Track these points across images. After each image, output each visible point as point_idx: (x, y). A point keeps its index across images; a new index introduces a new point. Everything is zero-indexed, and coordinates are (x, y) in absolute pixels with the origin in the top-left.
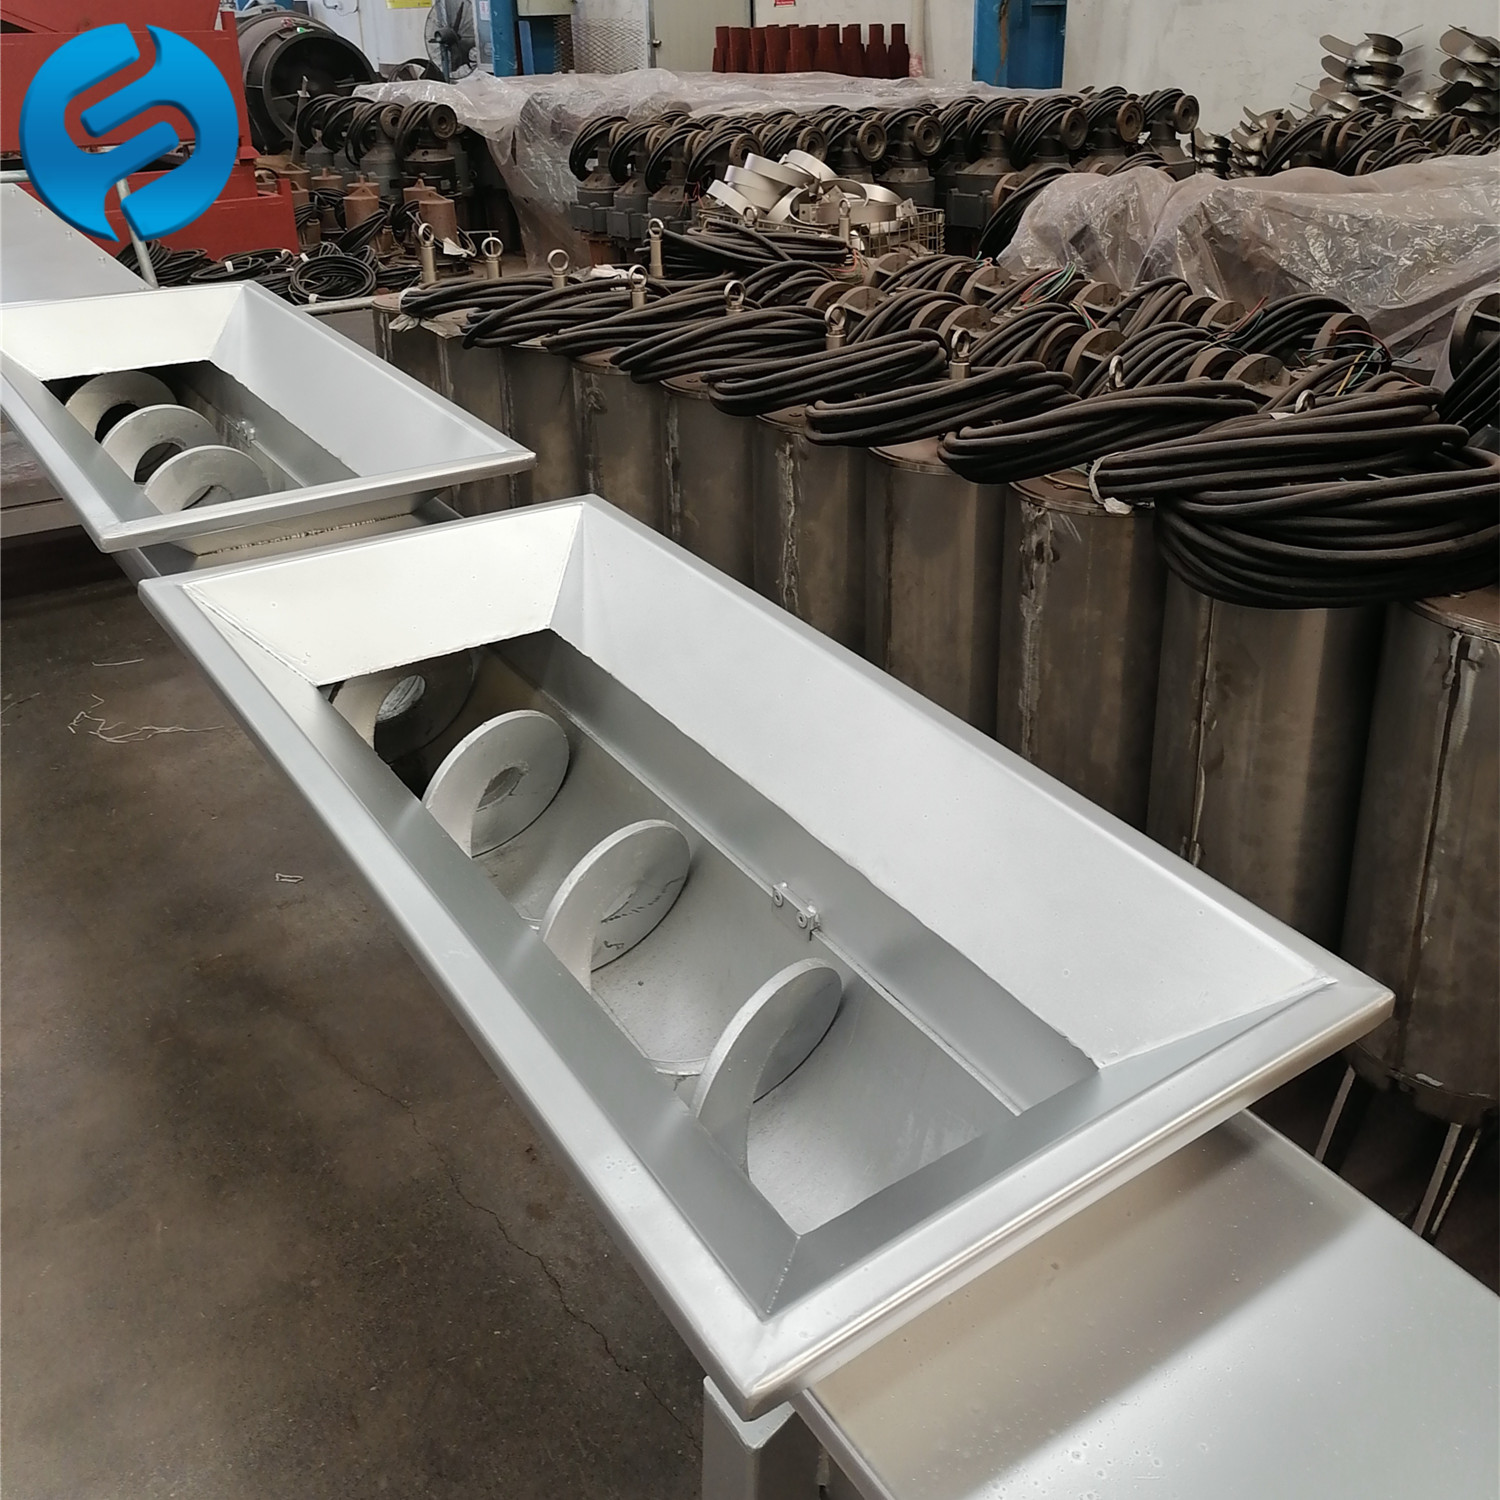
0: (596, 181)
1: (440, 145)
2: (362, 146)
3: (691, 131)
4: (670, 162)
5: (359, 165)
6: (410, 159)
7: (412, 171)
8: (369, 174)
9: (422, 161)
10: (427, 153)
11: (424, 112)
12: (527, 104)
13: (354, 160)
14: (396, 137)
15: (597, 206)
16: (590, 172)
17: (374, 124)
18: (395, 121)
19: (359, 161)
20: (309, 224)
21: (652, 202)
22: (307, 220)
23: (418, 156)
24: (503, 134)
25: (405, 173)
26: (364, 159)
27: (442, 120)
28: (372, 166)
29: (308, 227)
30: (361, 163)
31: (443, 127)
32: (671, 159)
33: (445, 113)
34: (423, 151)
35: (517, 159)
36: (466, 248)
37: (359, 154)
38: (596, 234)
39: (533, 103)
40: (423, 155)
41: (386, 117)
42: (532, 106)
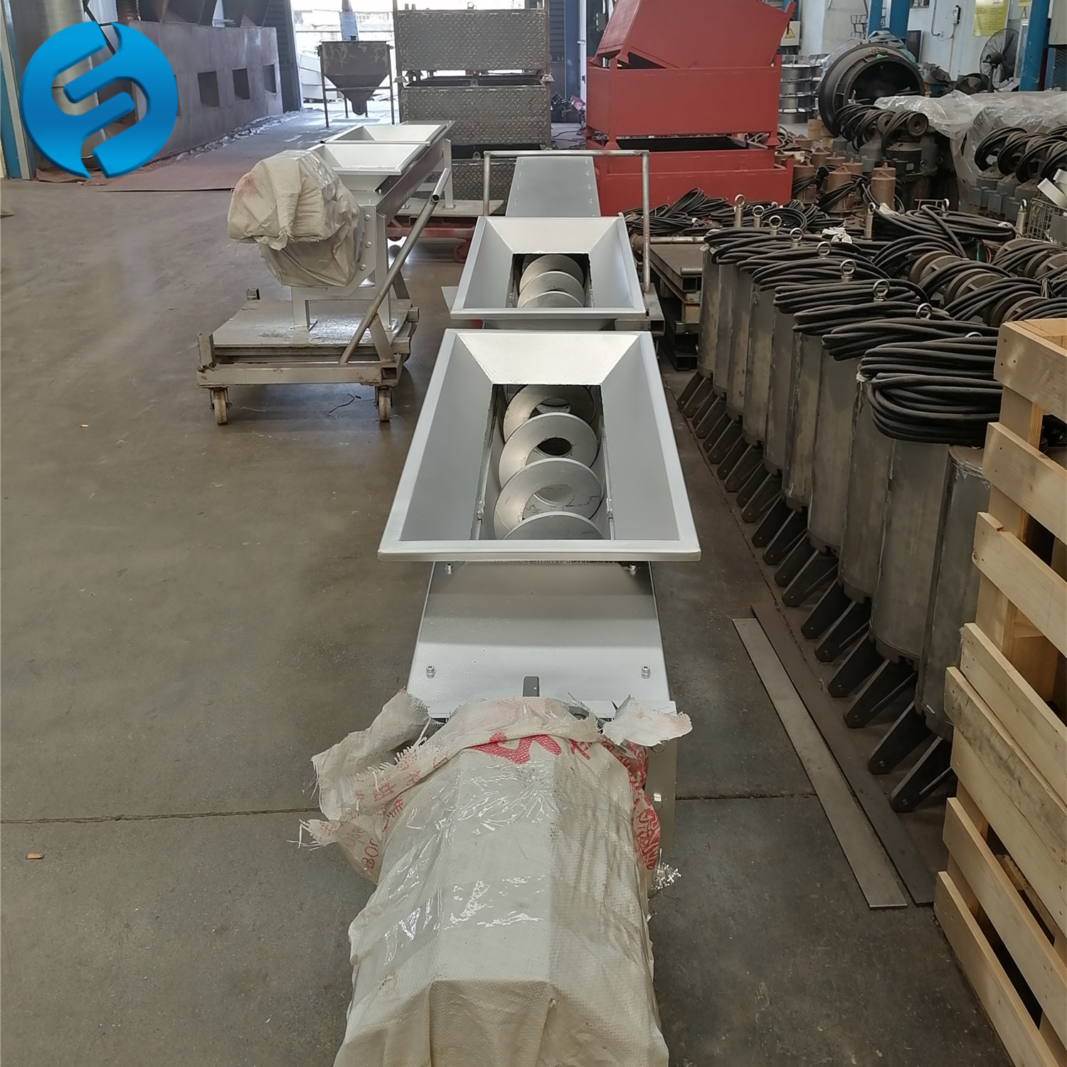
0: (991, 172)
1: (915, 140)
2: (864, 138)
3: (1055, 142)
4: (1038, 163)
5: (858, 151)
6: (890, 149)
7: (889, 157)
8: (863, 157)
9: (897, 150)
10: (902, 145)
11: (905, 119)
12: (979, 115)
13: (857, 147)
14: (884, 133)
15: (987, 189)
16: (990, 166)
17: (875, 124)
18: (887, 123)
19: (859, 147)
20: (809, 187)
21: (1019, 189)
22: (809, 185)
23: (896, 147)
24: (959, 135)
25: (884, 158)
26: (863, 147)
27: (917, 124)
28: (866, 152)
29: (808, 189)
30: (860, 150)
31: (917, 128)
32: (1040, 160)
33: (920, 118)
34: (899, 143)
35: (964, 152)
36: (897, 211)
37: (860, 143)
38: (982, 208)
39: (983, 114)
40: (899, 146)
41: (882, 120)
42: (982, 116)
